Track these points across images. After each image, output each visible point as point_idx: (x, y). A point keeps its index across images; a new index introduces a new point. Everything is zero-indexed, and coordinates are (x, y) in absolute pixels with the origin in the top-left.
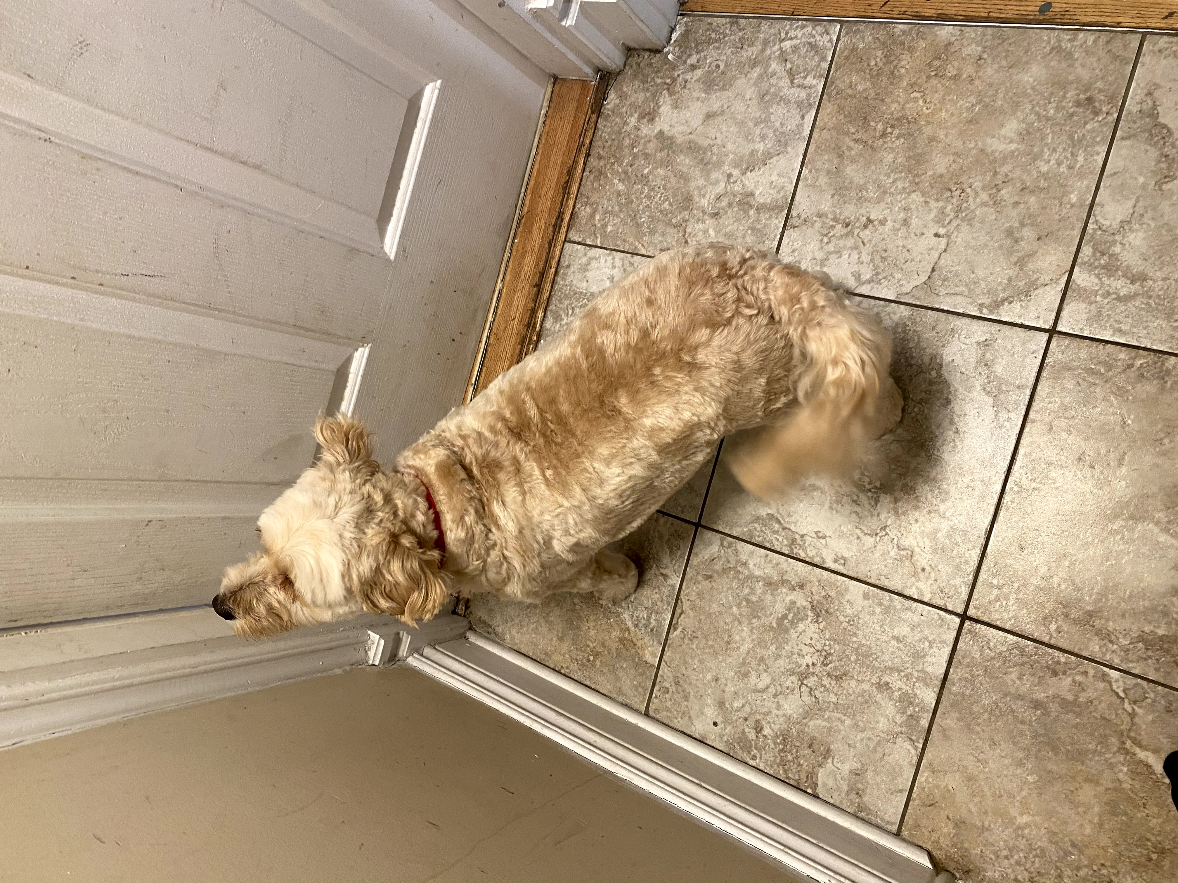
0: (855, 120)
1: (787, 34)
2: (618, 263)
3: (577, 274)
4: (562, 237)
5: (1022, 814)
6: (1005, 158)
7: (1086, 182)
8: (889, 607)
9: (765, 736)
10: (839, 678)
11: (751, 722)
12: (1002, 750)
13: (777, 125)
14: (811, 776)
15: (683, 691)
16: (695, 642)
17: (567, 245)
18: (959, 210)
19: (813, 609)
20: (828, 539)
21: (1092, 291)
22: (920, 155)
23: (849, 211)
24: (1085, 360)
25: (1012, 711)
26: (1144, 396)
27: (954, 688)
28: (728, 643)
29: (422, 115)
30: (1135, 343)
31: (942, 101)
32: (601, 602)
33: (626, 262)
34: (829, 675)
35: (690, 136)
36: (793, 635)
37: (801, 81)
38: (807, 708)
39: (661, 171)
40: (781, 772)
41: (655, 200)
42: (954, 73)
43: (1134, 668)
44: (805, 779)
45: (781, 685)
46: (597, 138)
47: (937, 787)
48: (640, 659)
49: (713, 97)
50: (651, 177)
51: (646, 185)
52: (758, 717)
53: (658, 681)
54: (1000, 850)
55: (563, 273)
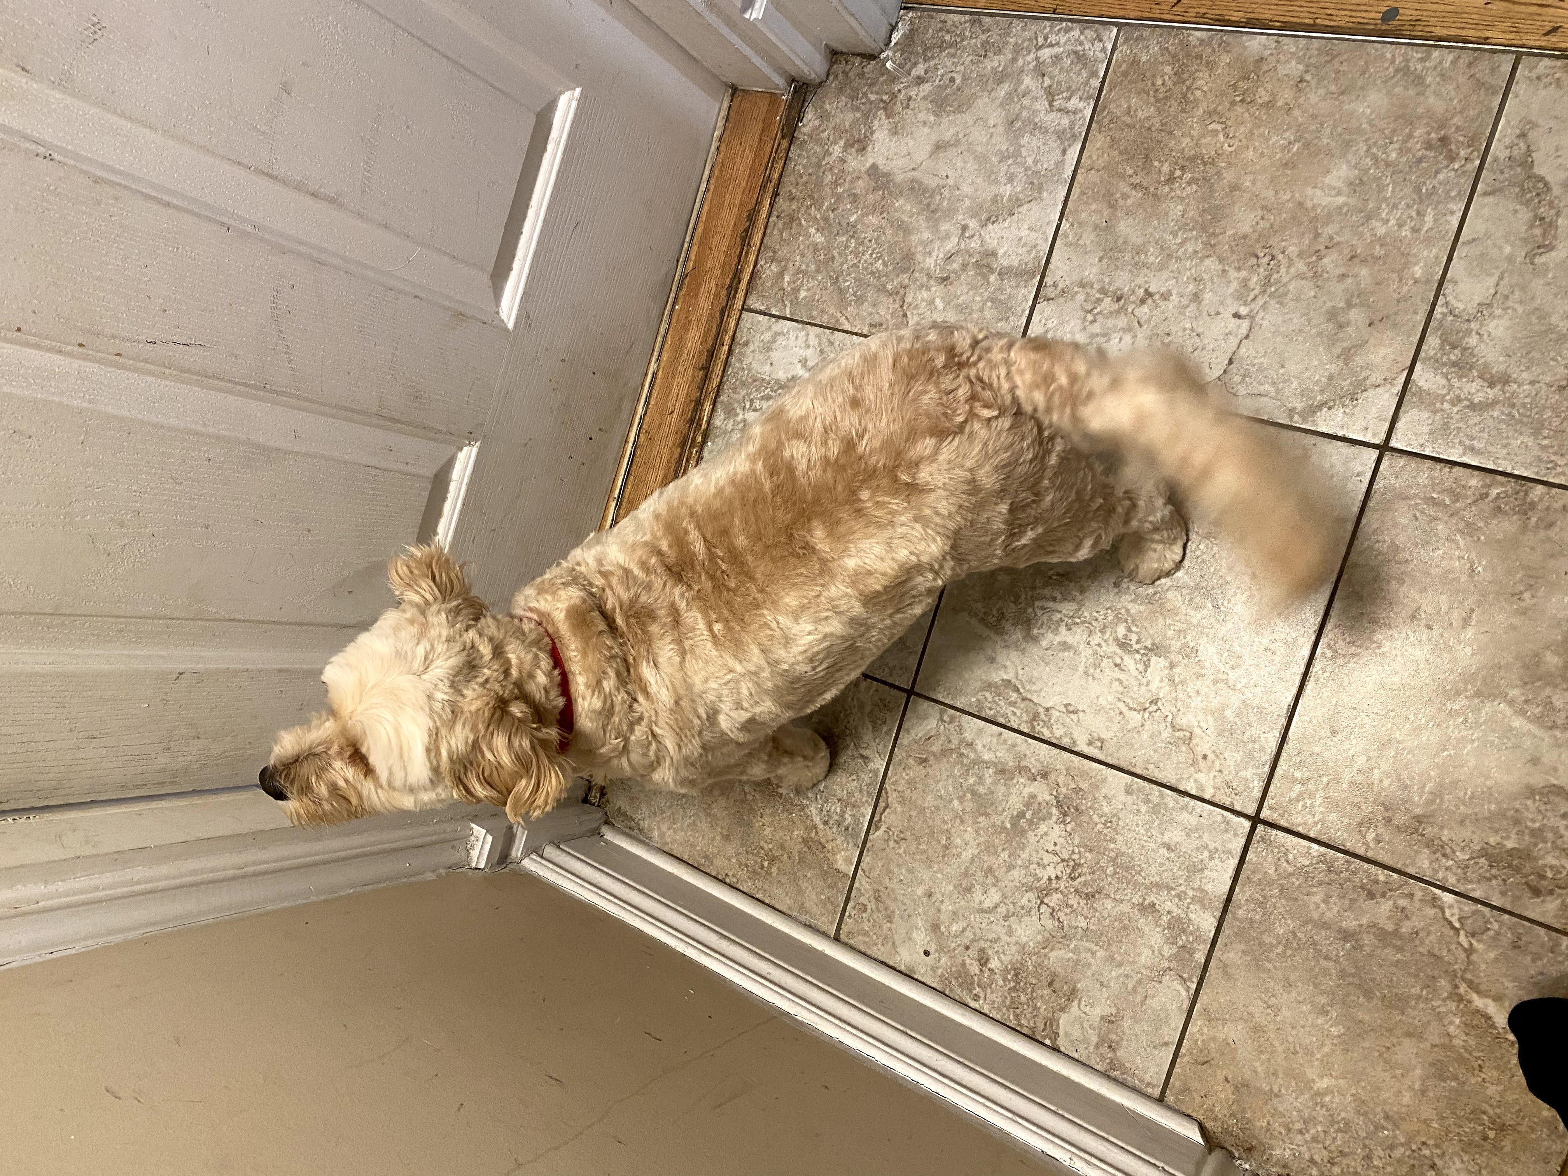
0: (1133, 157)
1: (1046, 39)
2: (813, 341)
3: (757, 354)
4: (738, 304)
5: (1322, 1076)
6: (1329, 216)
7: (1434, 252)
8: (1158, 805)
9: (991, 970)
10: (1090, 896)
11: (973, 952)
12: (1299, 994)
14: (1051, 1023)
15: (886, 909)
16: (903, 845)
17: (745, 314)
18: (1267, 283)
19: (1059, 805)
20: (1081, 714)
21: (1438, 395)
22: (1218, 207)
23: (1122, 280)
24: (1425, 486)
25: (1314, 943)
26: (1501, 536)
27: (1240, 913)
28: (947, 847)
29: (554, 134)
30: (1491, 466)
31: (1250, 136)
32: (780, 790)
33: (824, 340)
34: (1077, 892)
35: (914, 173)
36: (1032, 838)
37: (1063, 102)
38: (1047, 935)
39: (873, 219)
40: (1011, 1017)
41: (864, 258)
42: (1266, 99)
43: (1474, 890)
44: (1042, 1027)
45: (1014, 904)
46: (788, 171)
47: (1214, 1039)
48: (830, 866)
49: (945, 121)
50: (859, 226)
51: (852, 237)
52: (982, 944)
53: (853, 895)
54: (1292, 1123)
55: (739, 353)
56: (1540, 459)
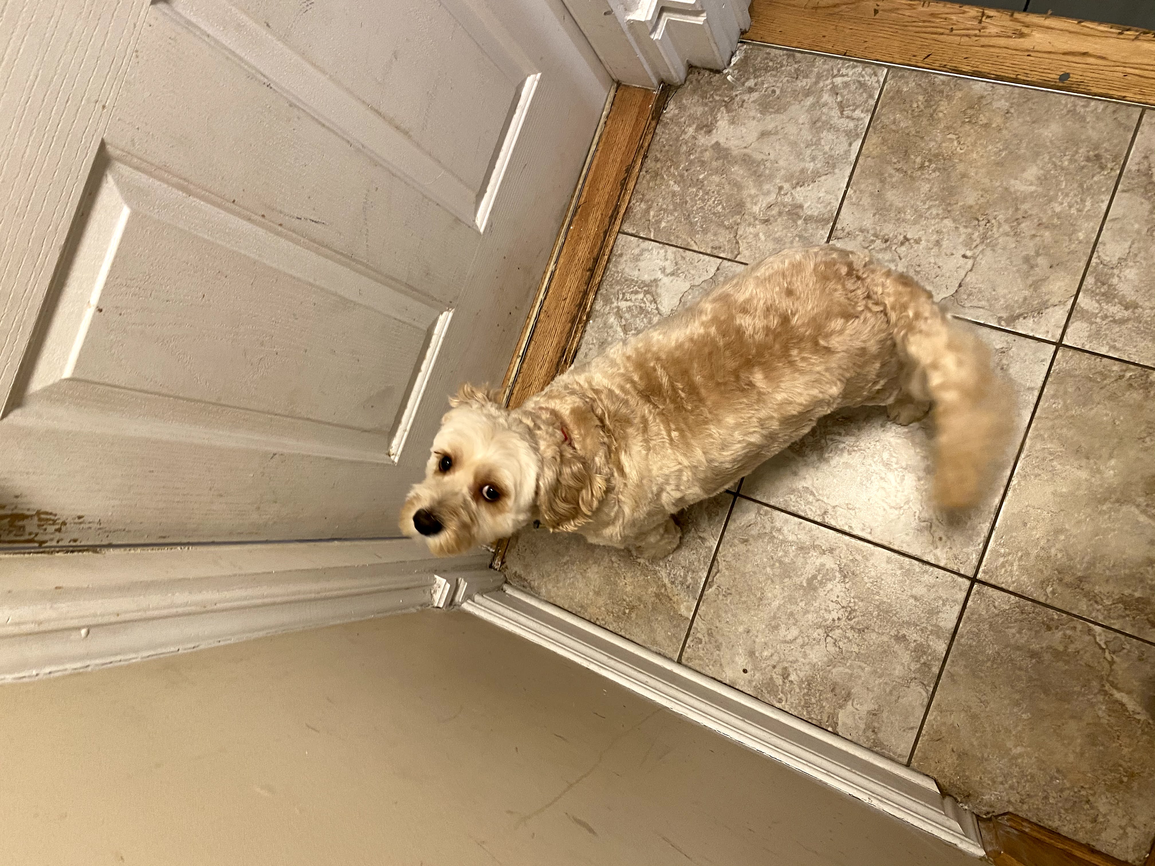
0: (897, 152)
2: (671, 256)
3: (629, 263)
4: (616, 228)
5: (1016, 746)
6: (1025, 198)
8: (909, 570)
9: (791, 682)
10: (861, 631)
11: (778, 670)
12: (1002, 693)
13: (827, 148)
14: (833, 716)
15: (716, 642)
16: (730, 598)
17: (620, 236)
18: (984, 237)
19: (841, 570)
20: (857, 510)
21: (1093, 313)
22: (953, 187)
23: (888, 229)
24: (1085, 369)
25: (1012, 660)
26: (1132, 402)
27: (962, 640)
28: (761, 599)
30: (1125, 359)
31: (974, 144)
32: (639, 560)
33: (678, 255)
34: (852, 628)
35: (746, 151)
36: (821, 592)
37: (850, 113)
38: (831, 657)
39: (716, 178)
40: (805, 713)
41: (709, 203)
42: (985, 121)
43: (1114, 624)
44: (826, 719)
45: (808, 636)
46: (655, 141)
47: (944, 724)
48: (675, 612)
49: (768, 118)
50: (706, 182)
51: (701, 189)
52: (786, 665)
53: (692, 632)
54: (997, 777)
55: (615, 261)
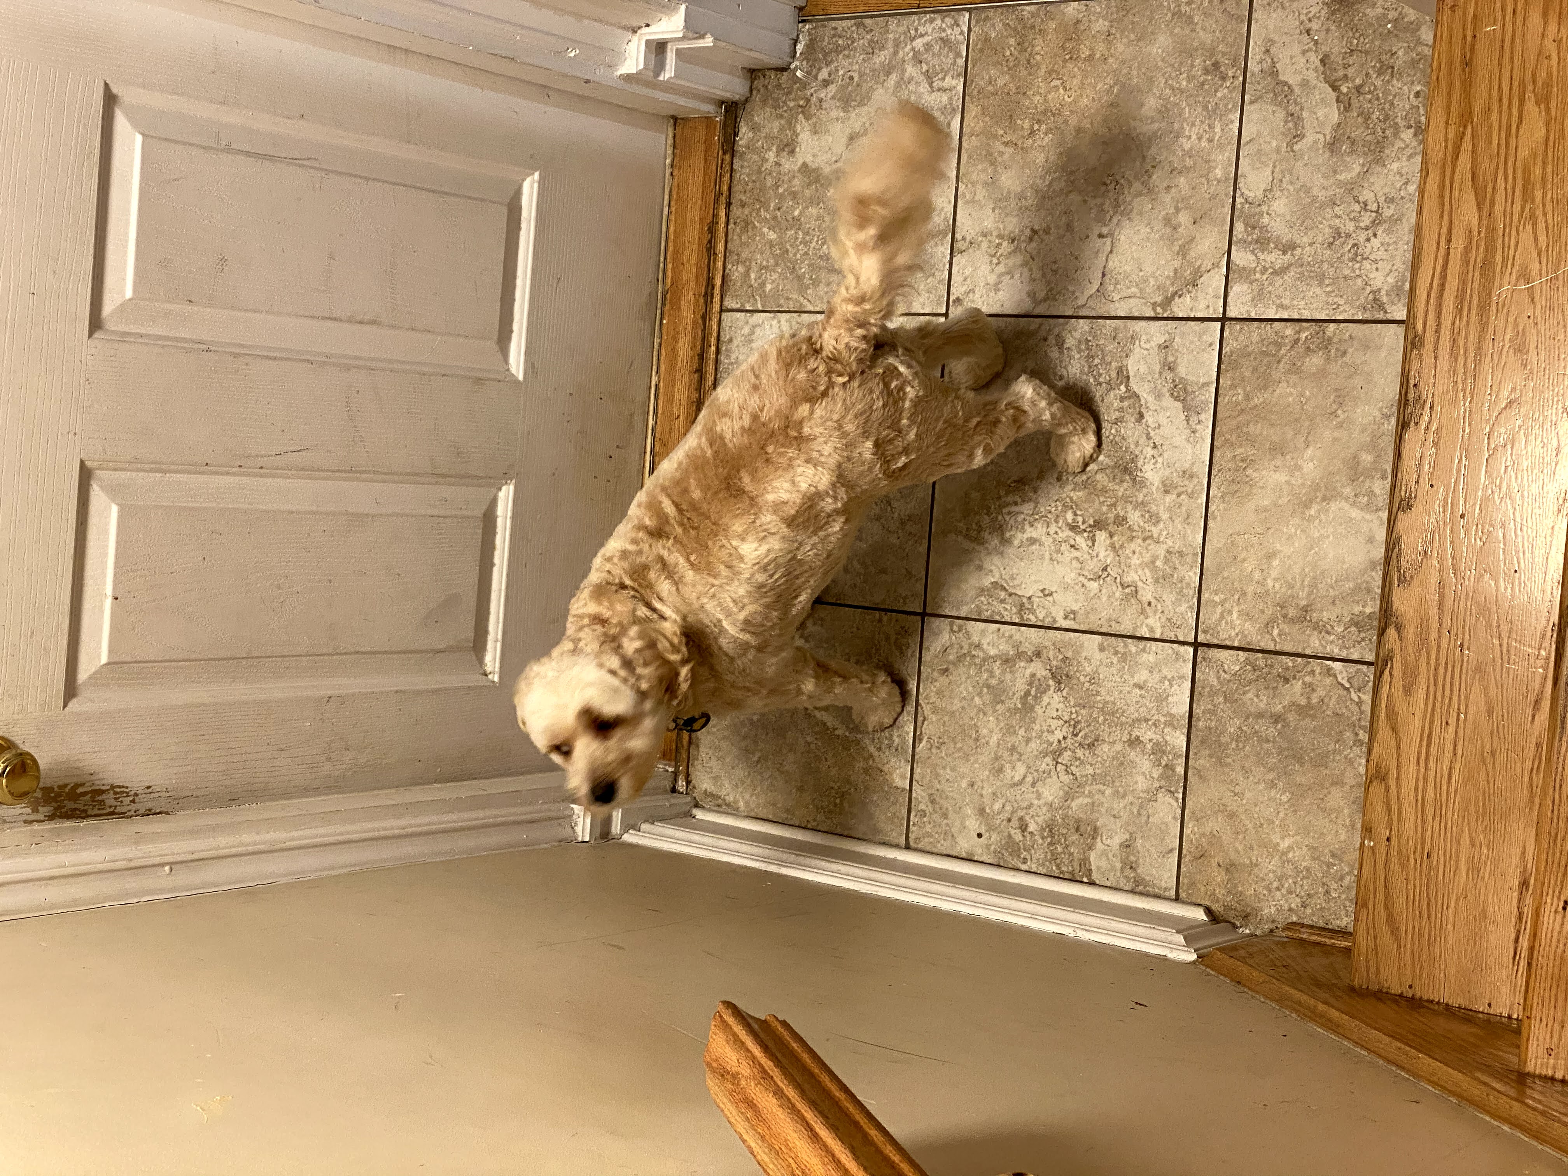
0: (1001, 121)
1: (916, 30)
2: (785, 327)
3: (741, 348)
4: (716, 307)
5: (1283, 838)
6: (1151, 140)
7: (1227, 154)
8: (1125, 653)
9: (1031, 833)
10: (1091, 746)
11: (1015, 823)
12: (1254, 777)
14: (1084, 862)
15: (941, 808)
16: (943, 748)
17: (724, 315)
18: (1117, 204)
19: (1054, 676)
20: (1055, 595)
21: (1251, 269)
23: (1012, 224)
24: (1257, 343)
25: (1256, 732)
26: (1314, 370)
27: (1200, 724)
28: (977, 740)
29: (525, 215)
30: (1296, 317)
31: (1082, 86)
33: (794, 323)
34: (1081, 745)
35: (837, 165)
36: (1039, 710)
37: (940, 83)
39: (813, 211)
40: (1054, 868)
41: (812, 245)
42: (1088, 53)
43: (1352, 654)
44: (1078, 868)
45: (1037, 771)
46: (735, 182)
47: (1203, 835)
48: (890, 785)
49: (853, 115)
50: (802, 219)
51: (799, 229)
52: (1021, 813)
53: (913, 806)
54: (1271, 883)
55: (726, 350)
56: (1328, 303)
